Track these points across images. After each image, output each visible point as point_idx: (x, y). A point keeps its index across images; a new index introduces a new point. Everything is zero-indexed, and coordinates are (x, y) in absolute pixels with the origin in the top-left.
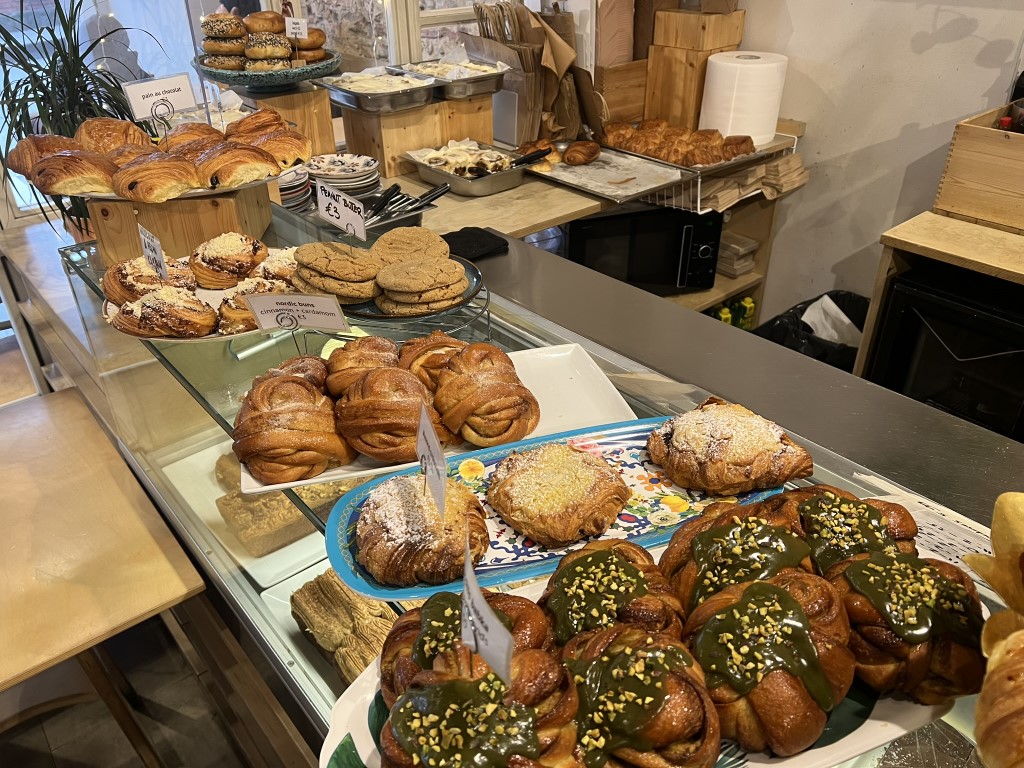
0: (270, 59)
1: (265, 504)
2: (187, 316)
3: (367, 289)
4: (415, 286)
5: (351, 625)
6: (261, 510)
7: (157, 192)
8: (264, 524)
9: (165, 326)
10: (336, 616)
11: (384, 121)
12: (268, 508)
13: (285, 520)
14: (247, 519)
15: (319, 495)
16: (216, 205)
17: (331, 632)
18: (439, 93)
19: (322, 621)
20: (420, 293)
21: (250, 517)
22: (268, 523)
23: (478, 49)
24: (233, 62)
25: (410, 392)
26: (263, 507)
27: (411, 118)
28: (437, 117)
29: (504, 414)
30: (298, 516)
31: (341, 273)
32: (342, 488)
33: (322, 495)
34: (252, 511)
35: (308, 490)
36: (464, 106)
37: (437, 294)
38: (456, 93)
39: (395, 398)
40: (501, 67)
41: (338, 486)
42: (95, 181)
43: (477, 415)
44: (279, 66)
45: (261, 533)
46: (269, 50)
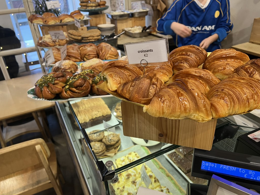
0: (92, 6)
2: (48, 43)
3: (80, 38)
4: (86, 36)
7: (50, 22)
9: (44, 45)
11: (118, 22)
16: (63, 27)
18: (132, 15)
20: (87, 37)
23: (144, 6)
24: (85, 8)
25: (75, 50)
27: (124, 21)
28: (131, 21)
29: (92, 56)
31: (74, 34)
36: (138, 19)
37: (91, 38)
38: (136, 16)
39: (72, 51)
40: (148, 10)
42: (40, 21)
43: (87, 55)
44: (94, 8)
46: (92, 4)
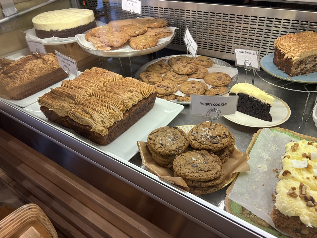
1: (16, 73)
5: (74, 102)
6: (14, 76)
8: (18, 81)
10: (65, 100)
12: (18, 74)
13: (28, 79)
14: (8, 81)
15: (43, 69)
17: (63, 106)
19: (57, 104)
21: (9, 80)
22: (20, 81)
26: (16, 74)
30: (35, 77)
32: (55, 66)
33: (45, 69)
34: (10, 77)
35: (37, 67)
41: (52, 65)
45: (16, 85)
